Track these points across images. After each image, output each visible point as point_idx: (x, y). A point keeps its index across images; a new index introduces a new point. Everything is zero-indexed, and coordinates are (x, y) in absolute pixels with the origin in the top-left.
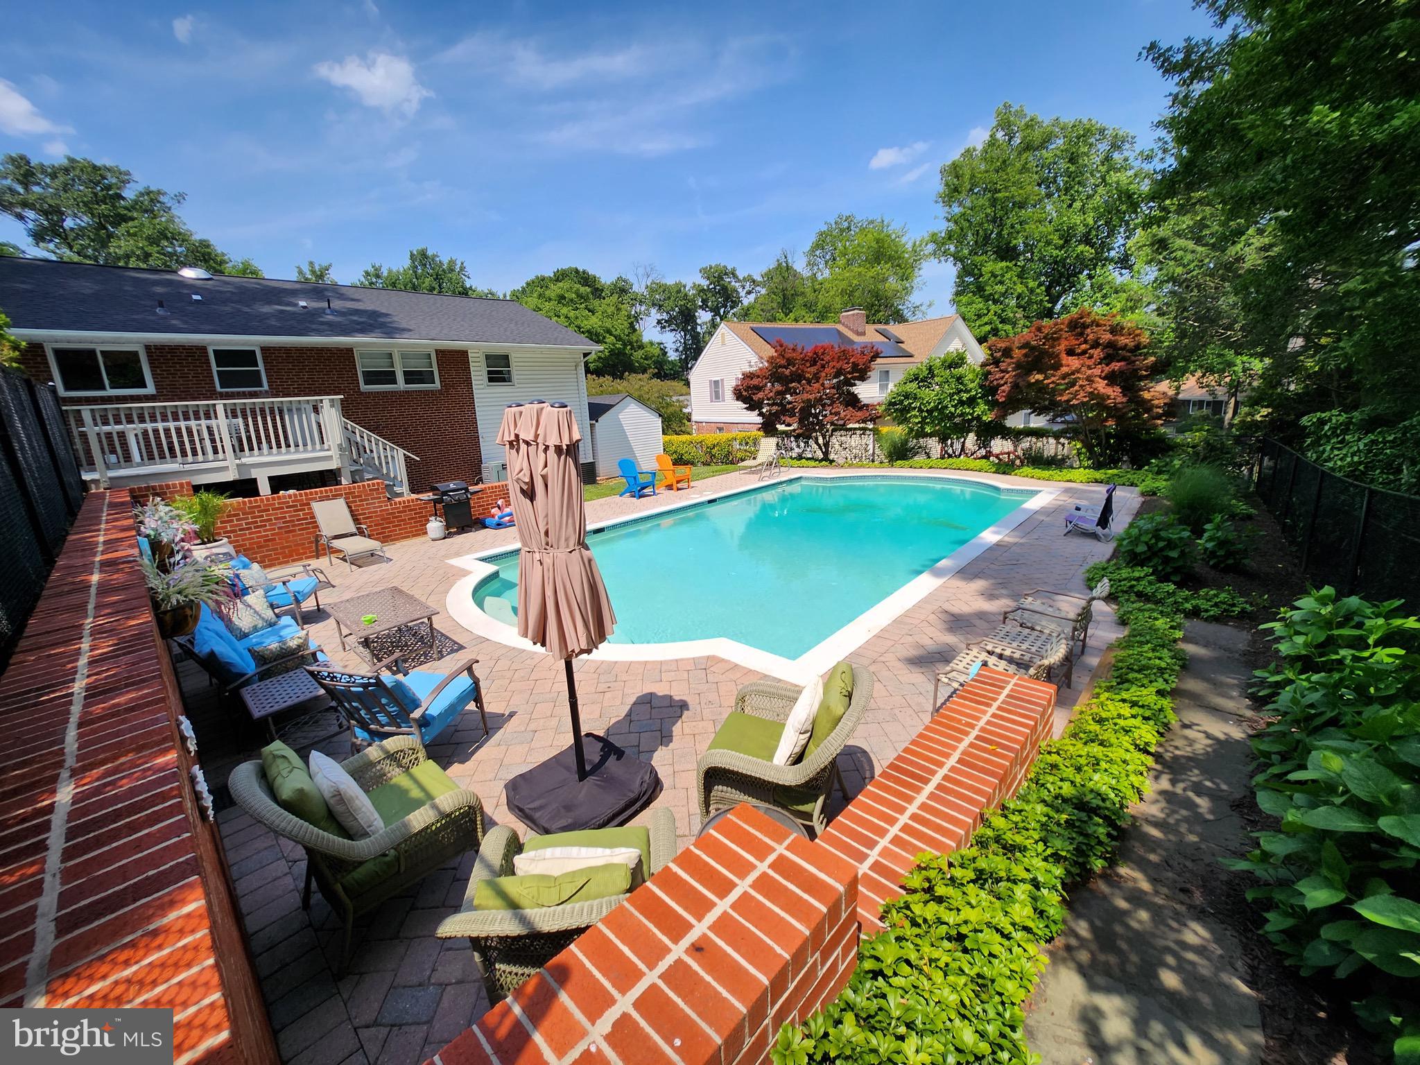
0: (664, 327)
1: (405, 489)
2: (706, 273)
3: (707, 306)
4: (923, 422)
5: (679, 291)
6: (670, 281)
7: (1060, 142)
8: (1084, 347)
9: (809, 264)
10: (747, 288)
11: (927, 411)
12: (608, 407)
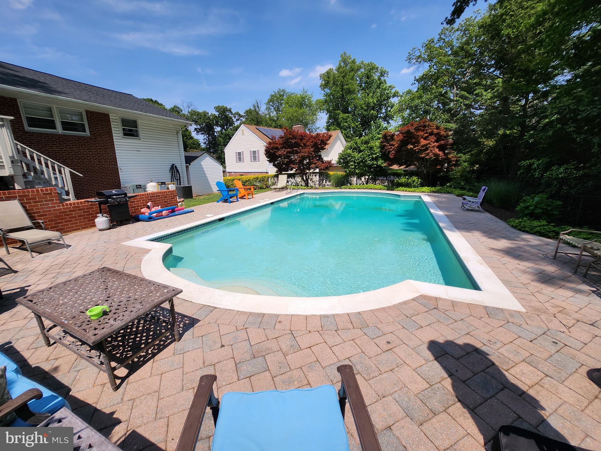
0: (199, 132)
1: (72, 196)
2: (218, 109)
3: (218, 125)
4: (355, 168)
5: (205, 115)
6: (201, 111)
7: (363, 70)
8: (426, 135)
9: (267, 109)
10: (237, 118)
11: (357, 163)
12: (195, 158)
